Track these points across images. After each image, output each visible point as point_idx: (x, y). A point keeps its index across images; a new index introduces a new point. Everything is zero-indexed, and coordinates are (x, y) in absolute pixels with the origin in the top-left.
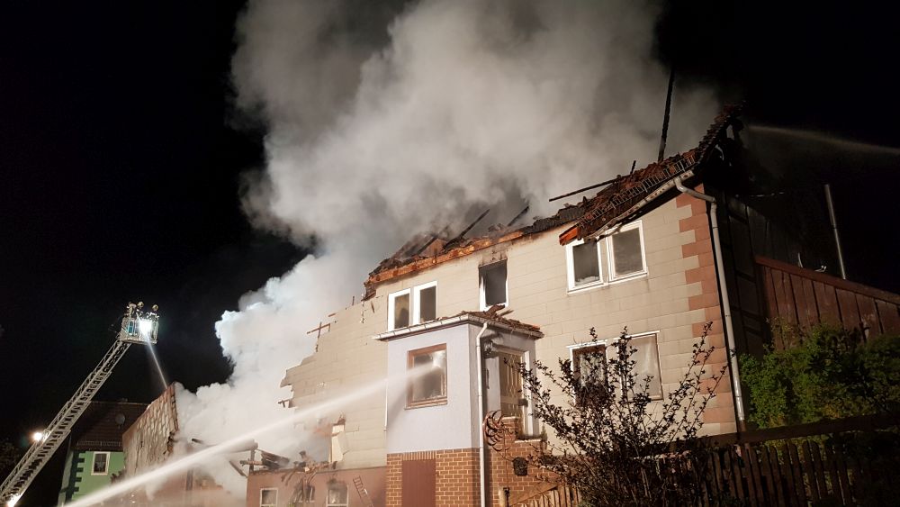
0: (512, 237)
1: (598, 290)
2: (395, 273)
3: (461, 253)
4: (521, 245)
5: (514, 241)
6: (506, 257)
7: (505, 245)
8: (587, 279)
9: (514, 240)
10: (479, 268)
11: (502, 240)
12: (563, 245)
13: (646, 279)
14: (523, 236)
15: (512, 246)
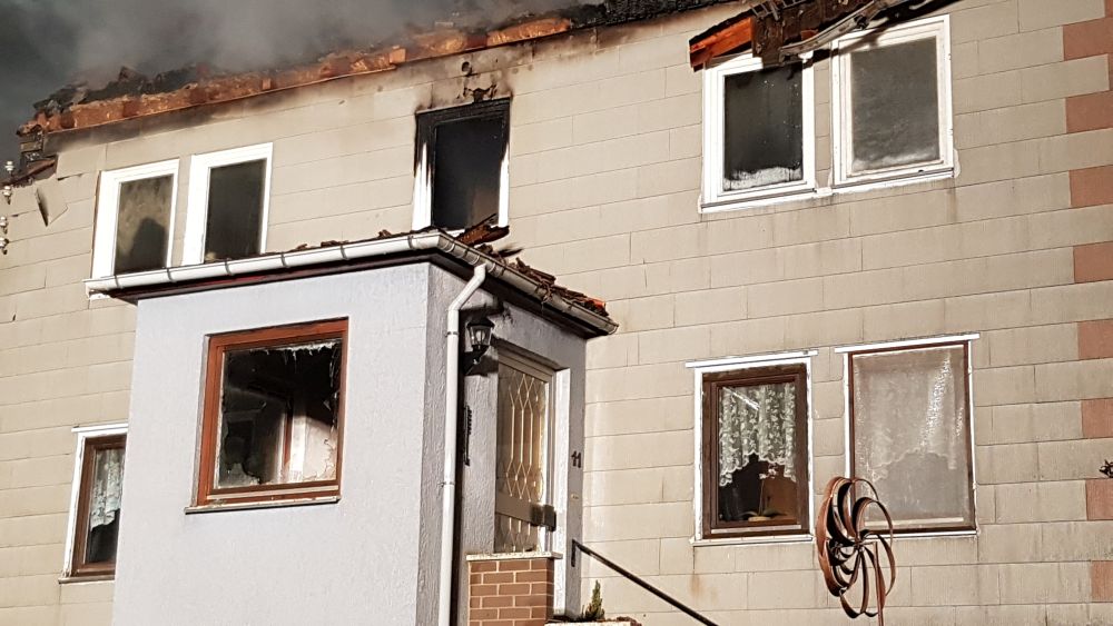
0: (535, 31)
1: (799, 208)
2: (128, 111)
3: (361, 65)
4: (561, 59)
5: (537, 44)
6: (509, 89)
7: (509, 54)
8: (765, 175)
9: (539, 39)
10: (418, 117)
11: (498, 38)
12: (697, 68)
13: (950, 186)
14: (569, 32)
15: (530, 59)
